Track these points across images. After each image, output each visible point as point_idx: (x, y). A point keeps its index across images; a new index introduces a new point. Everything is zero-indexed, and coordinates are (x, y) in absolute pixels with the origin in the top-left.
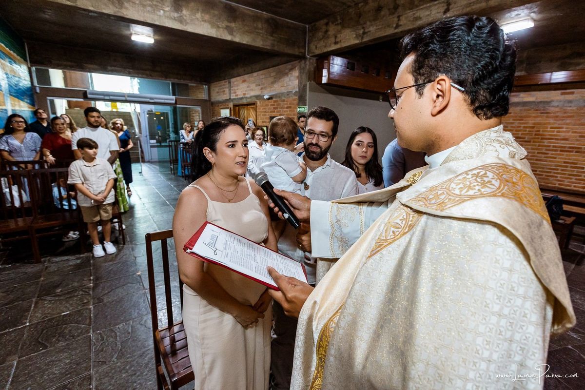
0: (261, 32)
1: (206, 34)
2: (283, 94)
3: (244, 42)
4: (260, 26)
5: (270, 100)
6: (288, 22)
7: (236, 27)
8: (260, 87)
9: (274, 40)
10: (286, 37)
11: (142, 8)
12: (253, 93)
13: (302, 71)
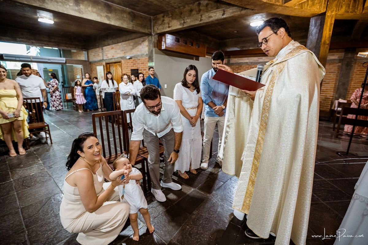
0: (126, 19)
1: (94, 20)
2: (138, 56)
3: (117, 25)
4: (125, 16)
5: (130, 60)
6: (141, 15)
7: (112, 16)
8: (123, 52)
9: (133, 24)
10: (141, 23)
11: (56, 4)
12: (119, 56)
13: (150, 42)
